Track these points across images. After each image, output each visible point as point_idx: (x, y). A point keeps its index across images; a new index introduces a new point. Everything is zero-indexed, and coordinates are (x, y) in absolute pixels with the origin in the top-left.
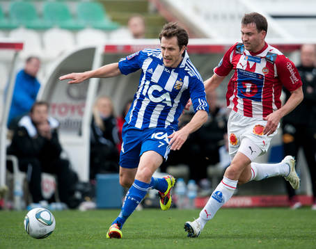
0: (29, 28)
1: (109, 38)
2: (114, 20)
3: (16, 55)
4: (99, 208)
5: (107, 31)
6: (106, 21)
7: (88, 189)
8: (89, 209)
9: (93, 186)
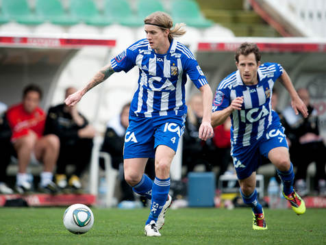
0: (123, 24)
1: (203, 35)
2: (208, 17)
3: (110, 52)
4: (190, 206)
5: (201, 28)
6: (200, 19)
7: (180, 187)
8: (180, 208)
9: (184, 184)
